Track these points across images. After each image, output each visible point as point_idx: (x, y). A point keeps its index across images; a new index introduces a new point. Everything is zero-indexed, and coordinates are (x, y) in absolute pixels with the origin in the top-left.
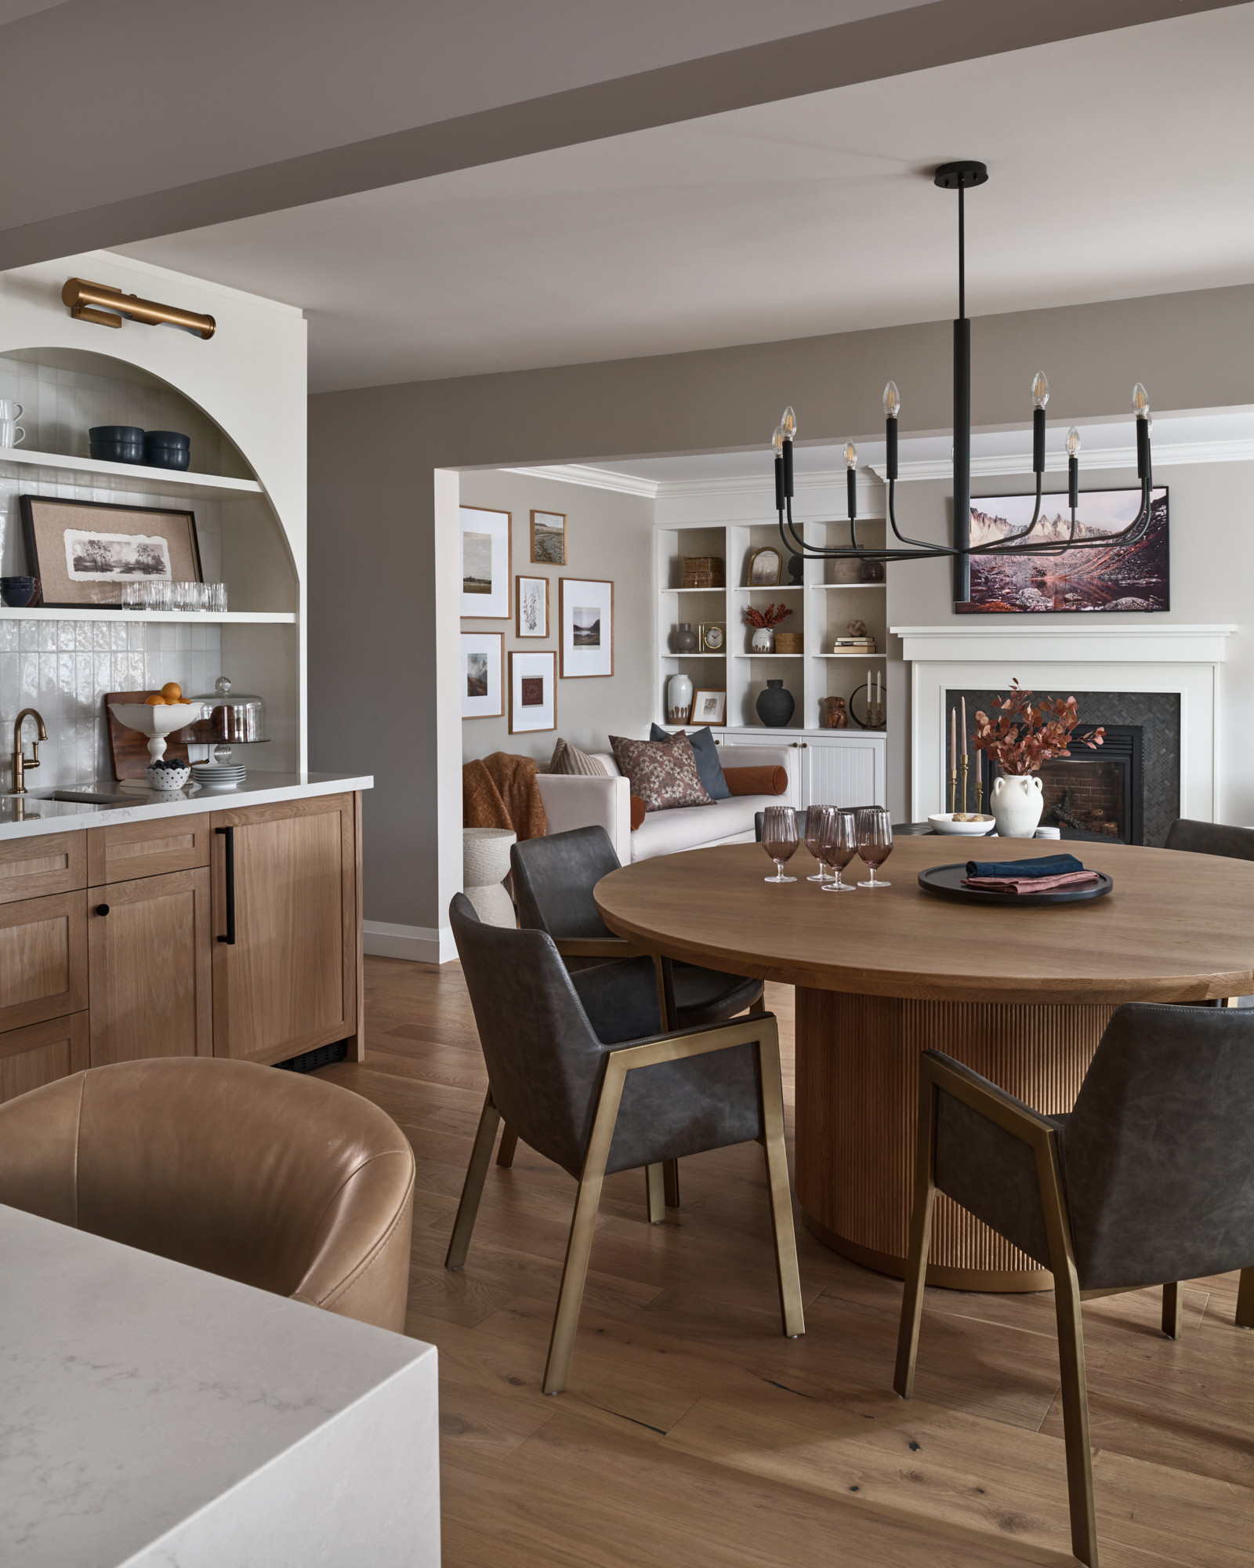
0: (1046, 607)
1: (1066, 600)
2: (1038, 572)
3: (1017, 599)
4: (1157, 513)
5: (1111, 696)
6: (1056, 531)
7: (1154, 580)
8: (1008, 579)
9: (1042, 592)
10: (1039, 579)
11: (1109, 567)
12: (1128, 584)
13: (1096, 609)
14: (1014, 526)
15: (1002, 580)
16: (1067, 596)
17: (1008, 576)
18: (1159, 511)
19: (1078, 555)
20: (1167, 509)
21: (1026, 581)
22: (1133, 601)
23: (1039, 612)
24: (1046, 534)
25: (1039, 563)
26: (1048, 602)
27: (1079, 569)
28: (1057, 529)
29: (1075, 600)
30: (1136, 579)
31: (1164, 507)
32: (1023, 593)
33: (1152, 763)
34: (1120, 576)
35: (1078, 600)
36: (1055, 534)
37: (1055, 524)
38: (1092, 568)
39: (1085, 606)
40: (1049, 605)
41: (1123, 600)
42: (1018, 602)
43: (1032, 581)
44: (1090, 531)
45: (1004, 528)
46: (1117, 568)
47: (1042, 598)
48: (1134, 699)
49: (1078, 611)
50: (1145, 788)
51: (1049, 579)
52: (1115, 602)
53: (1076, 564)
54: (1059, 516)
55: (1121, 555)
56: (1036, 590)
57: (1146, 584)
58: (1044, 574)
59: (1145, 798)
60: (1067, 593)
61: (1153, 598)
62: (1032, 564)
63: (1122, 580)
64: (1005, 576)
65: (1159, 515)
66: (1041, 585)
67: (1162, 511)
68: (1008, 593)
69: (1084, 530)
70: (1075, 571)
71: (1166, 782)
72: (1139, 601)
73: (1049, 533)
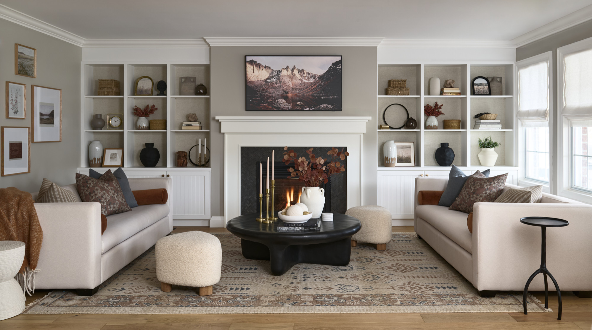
0: (288, 108)
1: (298, 105)
2: (284, 92)
3: (275, 104)
4: (337, 67)
5: (316, 149)
6: (293, 73)
7: (336, 97)
8: (271, 95)
9: (286, 101)
10: (285, 95)
11: (316, 90)
12: (325, 98)
13: (311, 109)
14: (274, 70)
15: (268, 95)
16: (298, 103)
17: (271, 93)
18: (338, 66)
19: (303, 85)
20: (342, 66)
21: (279, 96)
22: (327, 106)
23: (285, 110)
24: (289, 74)
25: (285, 88)
26: (289, 106)
27: (303, 91)
28: (294, 72)
29: (301, 105)
30: (328, 96)
31: (340, 65)
32: (278, 101)
33: (334, 178)
34: (321, 95)
35: (302, 105)
36: (293, 75)
37: (293, 70)
38: (309, 91)
39: (306, 108)
40: (289, 107)
41: (322, 106)
42: (275, 106)
43: (282, 96)
44: (308, 74)
45: (269, 71)
46: (320, 91)
47: (286, 104)
48: (327, 150)
49: (302, 110)
50: (331, 189)
51: (290, 95)
52: (319, 106)
53: (302, 89)
54: (294, 67)
55: (322, 85)
56: (284, 100)
57: (332, 98)
58: (287, 93)
59: (331, 194)
60: (298, 102)
61: (335, 105)
62: (282, 88)
63: (322, 97)
64: (269, 93)
65: (338, 68)
66: (286, 98)
67: (339, 66)
68: (271, 101)
69: (305, 73)
70: (301, 92)
71: (340, 186)
72: (329, 106)
73: (290, 74)
